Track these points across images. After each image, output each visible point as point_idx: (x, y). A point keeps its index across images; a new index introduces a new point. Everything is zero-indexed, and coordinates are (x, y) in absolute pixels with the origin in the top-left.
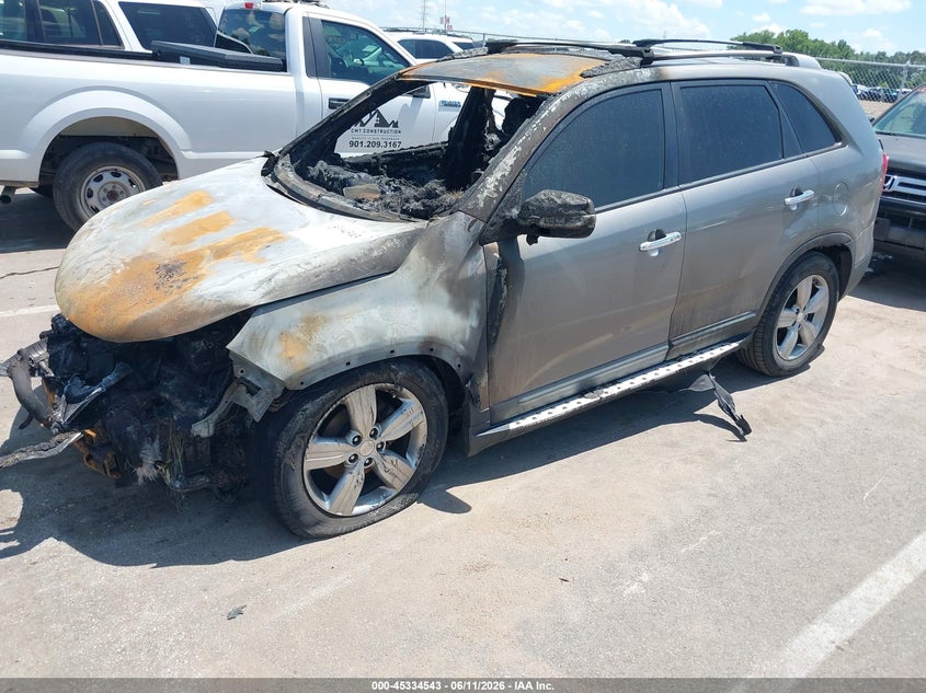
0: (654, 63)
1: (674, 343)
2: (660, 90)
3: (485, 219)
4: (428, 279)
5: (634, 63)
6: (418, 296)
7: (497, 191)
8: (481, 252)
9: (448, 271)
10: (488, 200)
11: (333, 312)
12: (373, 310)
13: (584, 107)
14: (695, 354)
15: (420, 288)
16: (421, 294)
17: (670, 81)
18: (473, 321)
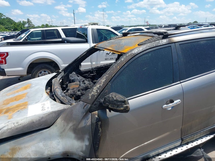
0: (169, 36)
1: (184, 139)
2: (171, 46)
3: (91, 103)
4: (65, 129)
5: (160, 38)
6: (60, 136)
7: (97, 92)
8: (90, 116)
9: (74, 125)
10: (93, 96)
11: (23, 146)
12: (41, 143)
13: (136, 57)
14: (195, 141)
15: (61, 133)
16: (62, 135)
17: (175, 43)
18: (87, 143)
